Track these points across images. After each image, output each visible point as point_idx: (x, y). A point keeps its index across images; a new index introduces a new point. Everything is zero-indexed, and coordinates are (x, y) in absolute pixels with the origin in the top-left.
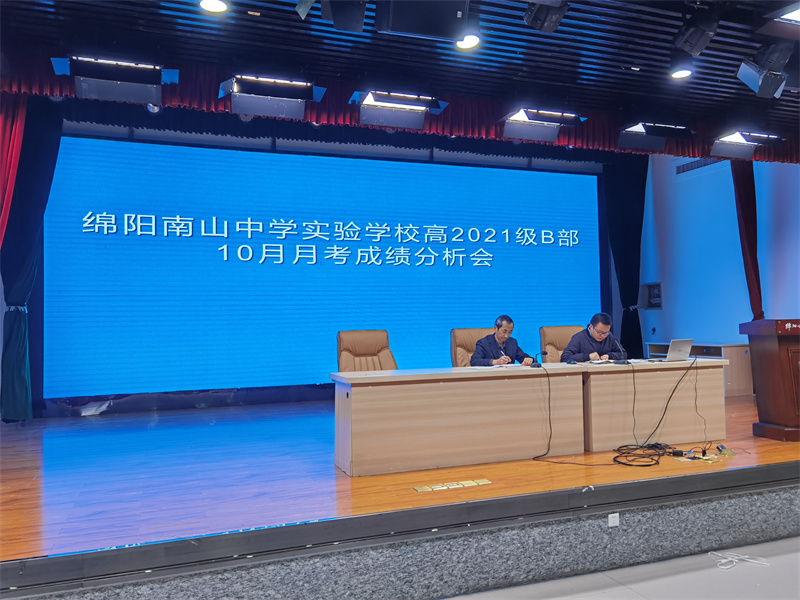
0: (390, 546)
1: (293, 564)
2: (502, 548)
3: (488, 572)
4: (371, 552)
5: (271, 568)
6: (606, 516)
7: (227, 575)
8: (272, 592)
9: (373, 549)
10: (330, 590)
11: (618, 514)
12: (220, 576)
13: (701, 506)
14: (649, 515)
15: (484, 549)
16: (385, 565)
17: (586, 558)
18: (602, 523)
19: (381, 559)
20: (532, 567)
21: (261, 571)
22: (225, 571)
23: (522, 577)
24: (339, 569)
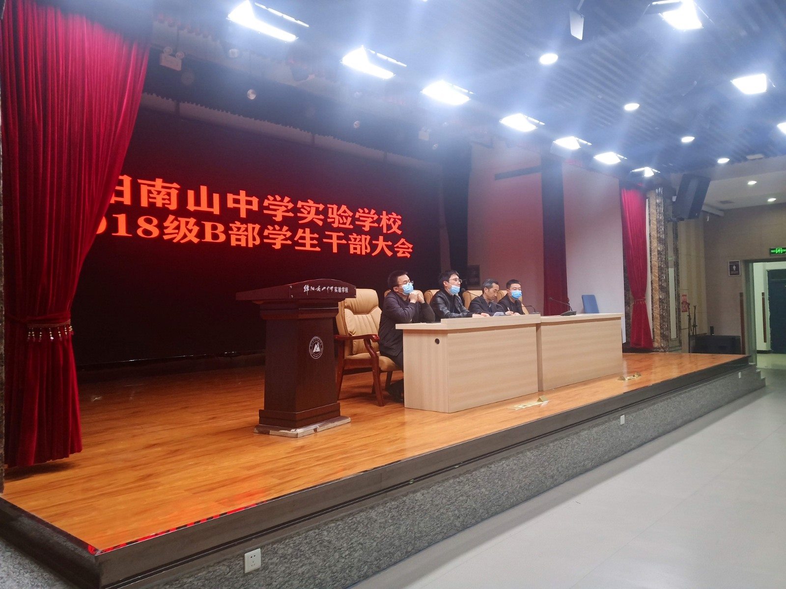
0: (537, 447)
1: (493, 466)
2: (581, 444)
3: (576, 463)
4: (528, 453)
5: (482, 470)
6: (619, 418)
7: (461, 478)
8: (483, 490)
9: (529, 450)
10: (510, 485)
11: (624, 416)
12: (458, 480)
13: (652, 408)
14: (634, 415)
15: (574, 445)
16: (534, 462)
17: (613, 448)
18: (618, 423)
19: (533, 458)
20: (593, 457)
21: (477, 472)
22: (460, 475)
23: (590, 464)
24: (514, 468)
